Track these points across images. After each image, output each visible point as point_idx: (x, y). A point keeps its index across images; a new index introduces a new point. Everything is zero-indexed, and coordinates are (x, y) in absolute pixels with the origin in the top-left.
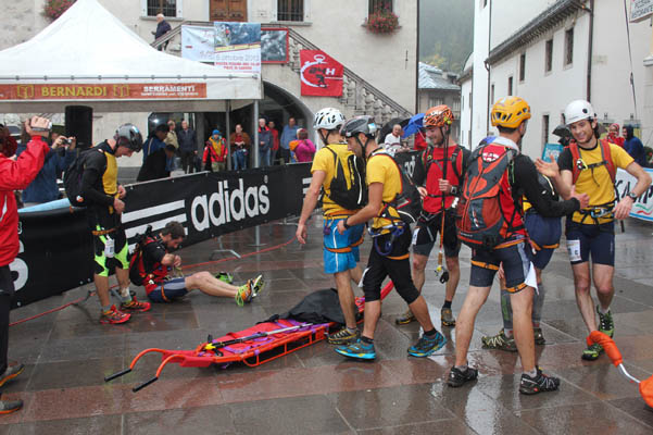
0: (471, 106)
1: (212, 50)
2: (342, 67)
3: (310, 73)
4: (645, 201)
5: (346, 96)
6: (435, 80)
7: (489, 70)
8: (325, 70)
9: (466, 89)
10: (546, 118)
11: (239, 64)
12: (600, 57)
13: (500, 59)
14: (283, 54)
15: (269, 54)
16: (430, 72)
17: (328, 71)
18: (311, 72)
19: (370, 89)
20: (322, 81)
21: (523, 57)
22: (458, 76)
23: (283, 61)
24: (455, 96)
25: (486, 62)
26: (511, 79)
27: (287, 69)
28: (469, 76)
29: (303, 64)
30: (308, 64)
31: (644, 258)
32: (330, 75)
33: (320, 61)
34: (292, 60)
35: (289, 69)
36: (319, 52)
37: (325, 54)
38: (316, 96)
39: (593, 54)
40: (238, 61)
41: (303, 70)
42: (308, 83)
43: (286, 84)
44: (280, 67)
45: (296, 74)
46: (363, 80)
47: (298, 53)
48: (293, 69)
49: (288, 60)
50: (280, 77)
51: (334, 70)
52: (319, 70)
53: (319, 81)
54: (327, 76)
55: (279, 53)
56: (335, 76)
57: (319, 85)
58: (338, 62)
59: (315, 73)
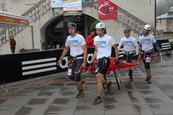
1: (62, 2)
2: (117, 6)
5: (118, 18)
8: (109, 8)
11: (73, 7)
14: (91, 2)
15: (85, 3)
17: (110, 8)
18: (103, 9)
19: (129, 15)
23: (91, 5)
27: (93, 8)
29: (99, 6)
30: (102, 6)
33: (107, 4)
37: (109, 1)
38: (105, 19)
40: (73, 6)
41: (99, 8)
42: (102, 14)
43: (93, 14)
44: (90, 7)
45: (97, 10)
46: (126, 11)
47: (97, 2)
48: (95, 8)
49: (93, 4)
50: (90, 12)
51: (113, 8)
52: (107, 8)
53: (107, 13)
54: (110, 10)
55: (89, 2)
56: (113, 10)
57: (107, 14)
58: (114, 4)
59: (105, 9)
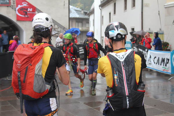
0: (94, 25)
2: (35, 8)
3: (20, 10)
4: (166, 65)
6: (78, 14)
7: (101, 10)
8: (27, 9)
9: (91, 18)
12: (147, 4)
13: (105, 5)
14: (8, 1)
15: (1, 2)
16: (76, 10)
17: (29, 10)
20: (26, 14)
21: (115, 4)
22: (88, 12)
23: (8, 5)
24: (87, 21)
25: (99, 6)
26: (110, 13)
27: (10, 9)
28: (92, 12)
29: (17, 6)
30: (19, 6)
31: (166, 90)
32: (30, 11)
33: (25, 5)
34: (12, 4)
36: (25, 1)
38: (24, 21)
39: (144, 3)
41: (17, 9)
43: (10, 15)
44: (7, 7)
47: (15, 1)
48: (13, 9)
50: (6, 12)
52: (25, 9)
54: (28, 12)
55: (6, 1)
56: (32, 12)
57: (25, 16)
58: (33, 6)
59: (23, 11)
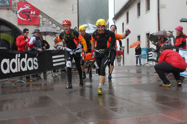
7: (114, 22)
8: (30, 12)
10: (139, 37)
12: (163, 5)
14: (8, 4)
15: (1, 4)
17: (32, 13)
18: (22, 13)
19: (53, 21)
20: (28, 17)
21: (128, 14)
23: (8, 8)
25: (113, 19)
26: (123, 24)
27: (10, 11)
28: (108, 26)
30: (21, 9)
32: (33, 14)
33: (27, 7)
35: (12, 11)
36: (27, 3)
38: (26, 25)
39: (160, 4)
41: (18, 12)
42: (21, 18)
43: (10, 19)
44: (7, 10)
45: (15, 14)
46: (49, 17)
47: (16, 4)
48: (13, 12)
49: (11, 7)
50: (7, 15)
51: (34, 12)
52: (27, 12)
53: (27, 17)
54: (31, 15)
55: (6, 3)
56: (35, 15)
57: (27, 19)
58: (36, 8)
59: (25, 14)
